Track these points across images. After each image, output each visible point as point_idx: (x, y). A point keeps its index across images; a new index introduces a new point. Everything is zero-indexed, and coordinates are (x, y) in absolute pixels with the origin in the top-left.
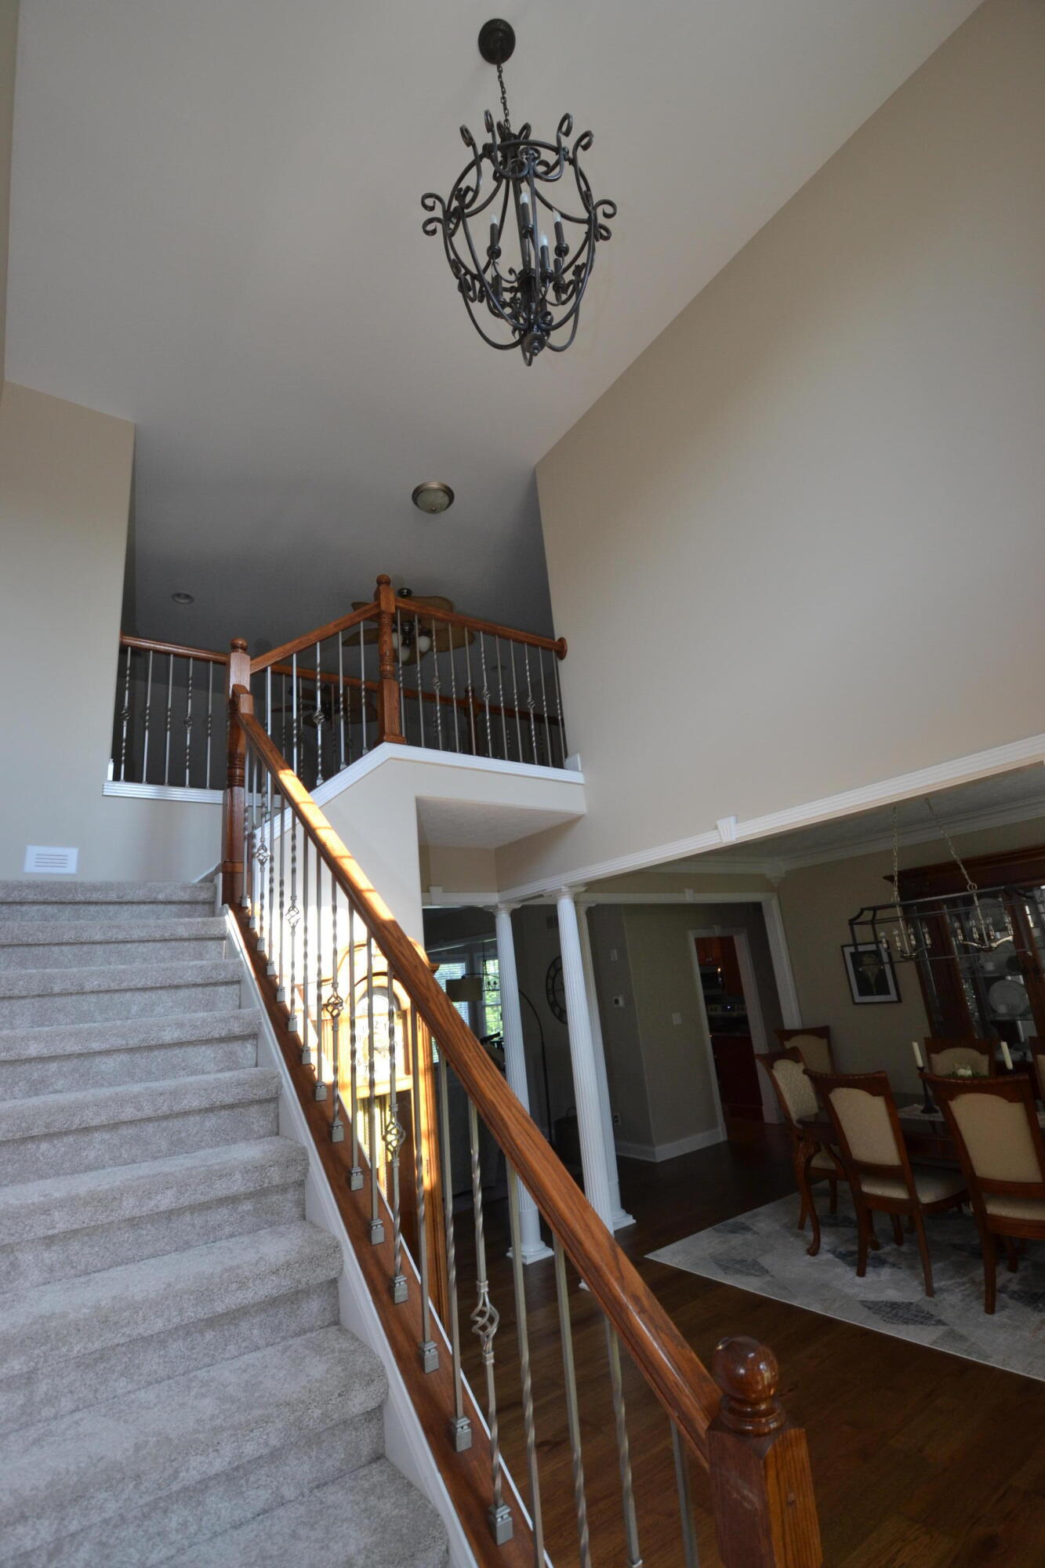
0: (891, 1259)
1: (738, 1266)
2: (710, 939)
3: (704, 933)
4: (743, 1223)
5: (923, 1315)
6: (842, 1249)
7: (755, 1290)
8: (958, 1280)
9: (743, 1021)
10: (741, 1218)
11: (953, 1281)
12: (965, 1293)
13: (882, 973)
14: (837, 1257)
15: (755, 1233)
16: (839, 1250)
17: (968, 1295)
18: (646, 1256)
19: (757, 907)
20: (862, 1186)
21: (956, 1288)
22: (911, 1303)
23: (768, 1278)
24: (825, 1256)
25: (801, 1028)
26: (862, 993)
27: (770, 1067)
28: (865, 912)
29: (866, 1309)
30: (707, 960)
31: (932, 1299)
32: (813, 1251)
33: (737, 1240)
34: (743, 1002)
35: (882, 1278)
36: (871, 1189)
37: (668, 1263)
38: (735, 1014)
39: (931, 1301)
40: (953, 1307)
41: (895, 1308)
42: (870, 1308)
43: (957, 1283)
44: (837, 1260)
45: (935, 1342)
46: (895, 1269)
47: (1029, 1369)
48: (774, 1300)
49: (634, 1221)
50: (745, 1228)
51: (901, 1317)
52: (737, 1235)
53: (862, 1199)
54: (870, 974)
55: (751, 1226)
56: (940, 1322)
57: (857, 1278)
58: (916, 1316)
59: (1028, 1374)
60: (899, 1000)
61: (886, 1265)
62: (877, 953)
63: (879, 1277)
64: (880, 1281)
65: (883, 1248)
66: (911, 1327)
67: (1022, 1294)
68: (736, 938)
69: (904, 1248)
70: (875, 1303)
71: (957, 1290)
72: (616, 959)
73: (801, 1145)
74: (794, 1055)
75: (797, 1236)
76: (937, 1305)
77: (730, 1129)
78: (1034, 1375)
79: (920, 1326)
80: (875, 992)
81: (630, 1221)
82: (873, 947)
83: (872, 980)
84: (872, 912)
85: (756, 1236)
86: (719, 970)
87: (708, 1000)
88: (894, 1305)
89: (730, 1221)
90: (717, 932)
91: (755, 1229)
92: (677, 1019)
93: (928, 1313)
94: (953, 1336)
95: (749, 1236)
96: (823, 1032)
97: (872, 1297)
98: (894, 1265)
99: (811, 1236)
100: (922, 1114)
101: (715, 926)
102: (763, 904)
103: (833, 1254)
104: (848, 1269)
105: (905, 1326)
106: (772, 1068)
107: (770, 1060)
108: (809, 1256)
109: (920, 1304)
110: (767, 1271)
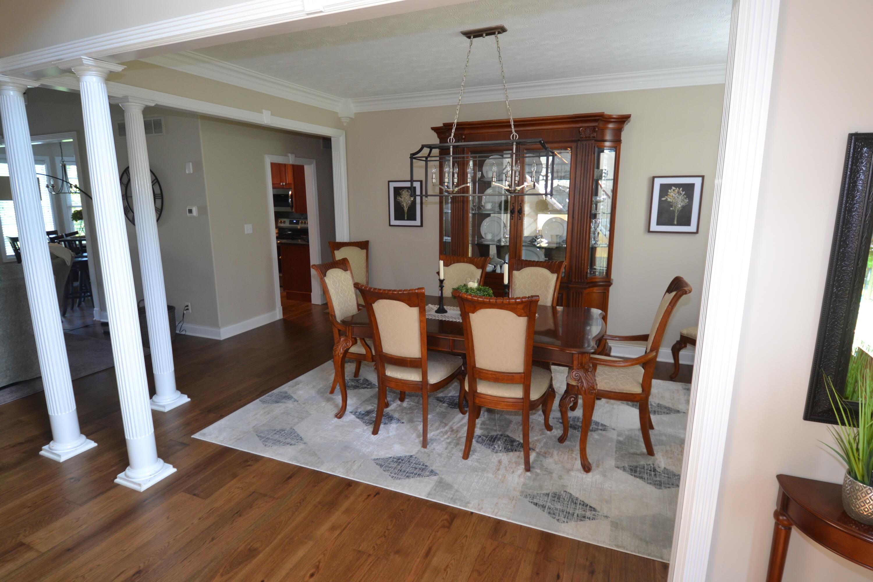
0: (396, 415)
1: (277, 437)
2: (285, 165)
3: (280, 160)
4: (286, 393)
5: (420, 466)
6: (362, 410)
7: (290, 460)
8: (442, 430)
9: (305, 232)
10: (285, 388)
11: (438, 431)
12: (448, 441)
13: (414, 203)
14: (358, 418)
15: (295, 401)
16: (359, 410)
17: (449, 443)
18: (192, 436)
19: (327, 141)
20: (386, 372)
21: (442, 437)
22: (411, 456)
23: (301, 446)
24: (349, 417)
25: (349, 241)
26: (396, 218)
27: (324, 274)
28: (425, 149)
29: (378, 467)
30: (282, 184)
31: (425, 450)
32: (340, 415)
33: (279, 409)
34: (306, 218)
35: (391, 434)
36: (392, 372)
37: (213, 442)
38: (299, 227)
39: (425, 452)
40: (440, 455)
41: (400, 463)
42: (381, 466)
43: (442, 432)
44: (358, 420)
45: (429, 494)
46: (399, 424)
47: (496, 510)
48: (305, 468)
49: (189, 400)
50: (287, 397)
51: (404, 471)
52: (280, 404)
53: (384, 380)
54: (405, 205)
55: (292, 395)
56: (433, 473)
57: (373, 436)
58: (416, 468)
59: (496, 516)
60: (422, 225)
61: (393, 421)
62: (412, 189)
63: (388, 433)
64: (389, 437)
65: (391, 405)
66: (412, 480)
67: (484, 438)
68: (306, 167)
69: (405, 404)
70: (386, 460)
71: (442, 439)
72: (192, 172)
73: (342, 339)
74: (343, 264)
75: (328, 400)
76: (429, 456)
77: (285, 309)
78: (500, 516)
79: (418, 478)
80: (406, 219)
81: (185, 399)
82: (408, 184)
83: (406, 209)
84: (428, 150)
85: (296, 403)
86: (290, 193)
87: (278, 216)
88: (399, 460)
89: (275, 391)
90: (291, 160)
91: (295, 397)
92: (248, 229)
93: (423, 465)
94: (442, 485)
95: (290, 404)
96: (364, 245)
97: (383, 454)
98: (398, 420)
99: (339, 399)
100: (437, 314)
101: (290, 155)
102: (332, 139)
103: (355, 414)
104: (366, 428)
105: (407, 480)
106: (325, 275)
107: (324, 269)
108: (336, 419)
109: (417, 456)
110: (301, 439)
